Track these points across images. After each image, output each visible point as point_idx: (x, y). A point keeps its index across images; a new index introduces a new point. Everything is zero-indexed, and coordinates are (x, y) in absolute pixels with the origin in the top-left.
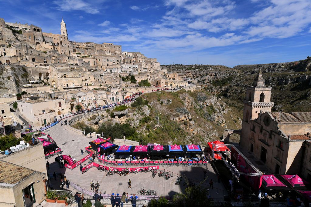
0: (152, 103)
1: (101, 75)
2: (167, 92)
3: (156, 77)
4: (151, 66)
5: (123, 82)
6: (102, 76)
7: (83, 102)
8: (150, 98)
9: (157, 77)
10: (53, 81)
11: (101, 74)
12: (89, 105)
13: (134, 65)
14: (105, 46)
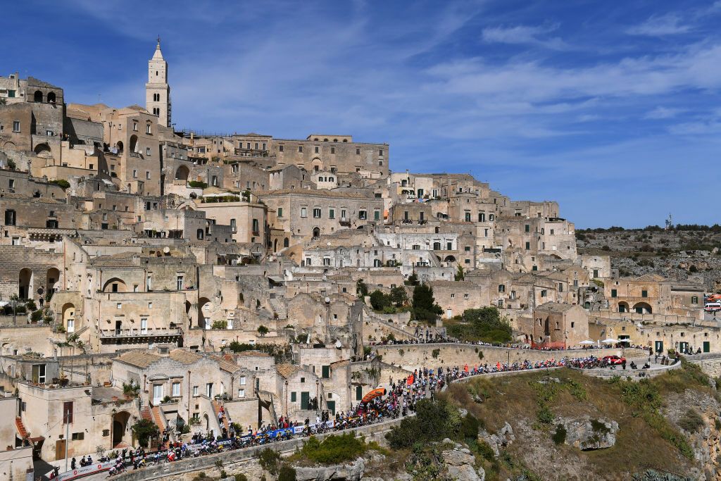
0: (504, 430)
1: (272, 283)
2: (595, 381)
3: (543, 294)
4: (527, 238)
5: (373, 314)
6: (279, 284)
7: (168, 408)
8: (496, 406)
9: (551, 297)
10: (69, 305)
11: (277, 279)
12: (195, 420)
13: (436, 236)
14: (317, 150)
